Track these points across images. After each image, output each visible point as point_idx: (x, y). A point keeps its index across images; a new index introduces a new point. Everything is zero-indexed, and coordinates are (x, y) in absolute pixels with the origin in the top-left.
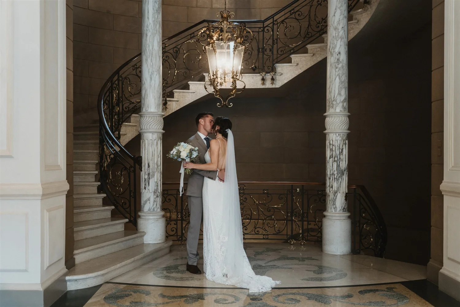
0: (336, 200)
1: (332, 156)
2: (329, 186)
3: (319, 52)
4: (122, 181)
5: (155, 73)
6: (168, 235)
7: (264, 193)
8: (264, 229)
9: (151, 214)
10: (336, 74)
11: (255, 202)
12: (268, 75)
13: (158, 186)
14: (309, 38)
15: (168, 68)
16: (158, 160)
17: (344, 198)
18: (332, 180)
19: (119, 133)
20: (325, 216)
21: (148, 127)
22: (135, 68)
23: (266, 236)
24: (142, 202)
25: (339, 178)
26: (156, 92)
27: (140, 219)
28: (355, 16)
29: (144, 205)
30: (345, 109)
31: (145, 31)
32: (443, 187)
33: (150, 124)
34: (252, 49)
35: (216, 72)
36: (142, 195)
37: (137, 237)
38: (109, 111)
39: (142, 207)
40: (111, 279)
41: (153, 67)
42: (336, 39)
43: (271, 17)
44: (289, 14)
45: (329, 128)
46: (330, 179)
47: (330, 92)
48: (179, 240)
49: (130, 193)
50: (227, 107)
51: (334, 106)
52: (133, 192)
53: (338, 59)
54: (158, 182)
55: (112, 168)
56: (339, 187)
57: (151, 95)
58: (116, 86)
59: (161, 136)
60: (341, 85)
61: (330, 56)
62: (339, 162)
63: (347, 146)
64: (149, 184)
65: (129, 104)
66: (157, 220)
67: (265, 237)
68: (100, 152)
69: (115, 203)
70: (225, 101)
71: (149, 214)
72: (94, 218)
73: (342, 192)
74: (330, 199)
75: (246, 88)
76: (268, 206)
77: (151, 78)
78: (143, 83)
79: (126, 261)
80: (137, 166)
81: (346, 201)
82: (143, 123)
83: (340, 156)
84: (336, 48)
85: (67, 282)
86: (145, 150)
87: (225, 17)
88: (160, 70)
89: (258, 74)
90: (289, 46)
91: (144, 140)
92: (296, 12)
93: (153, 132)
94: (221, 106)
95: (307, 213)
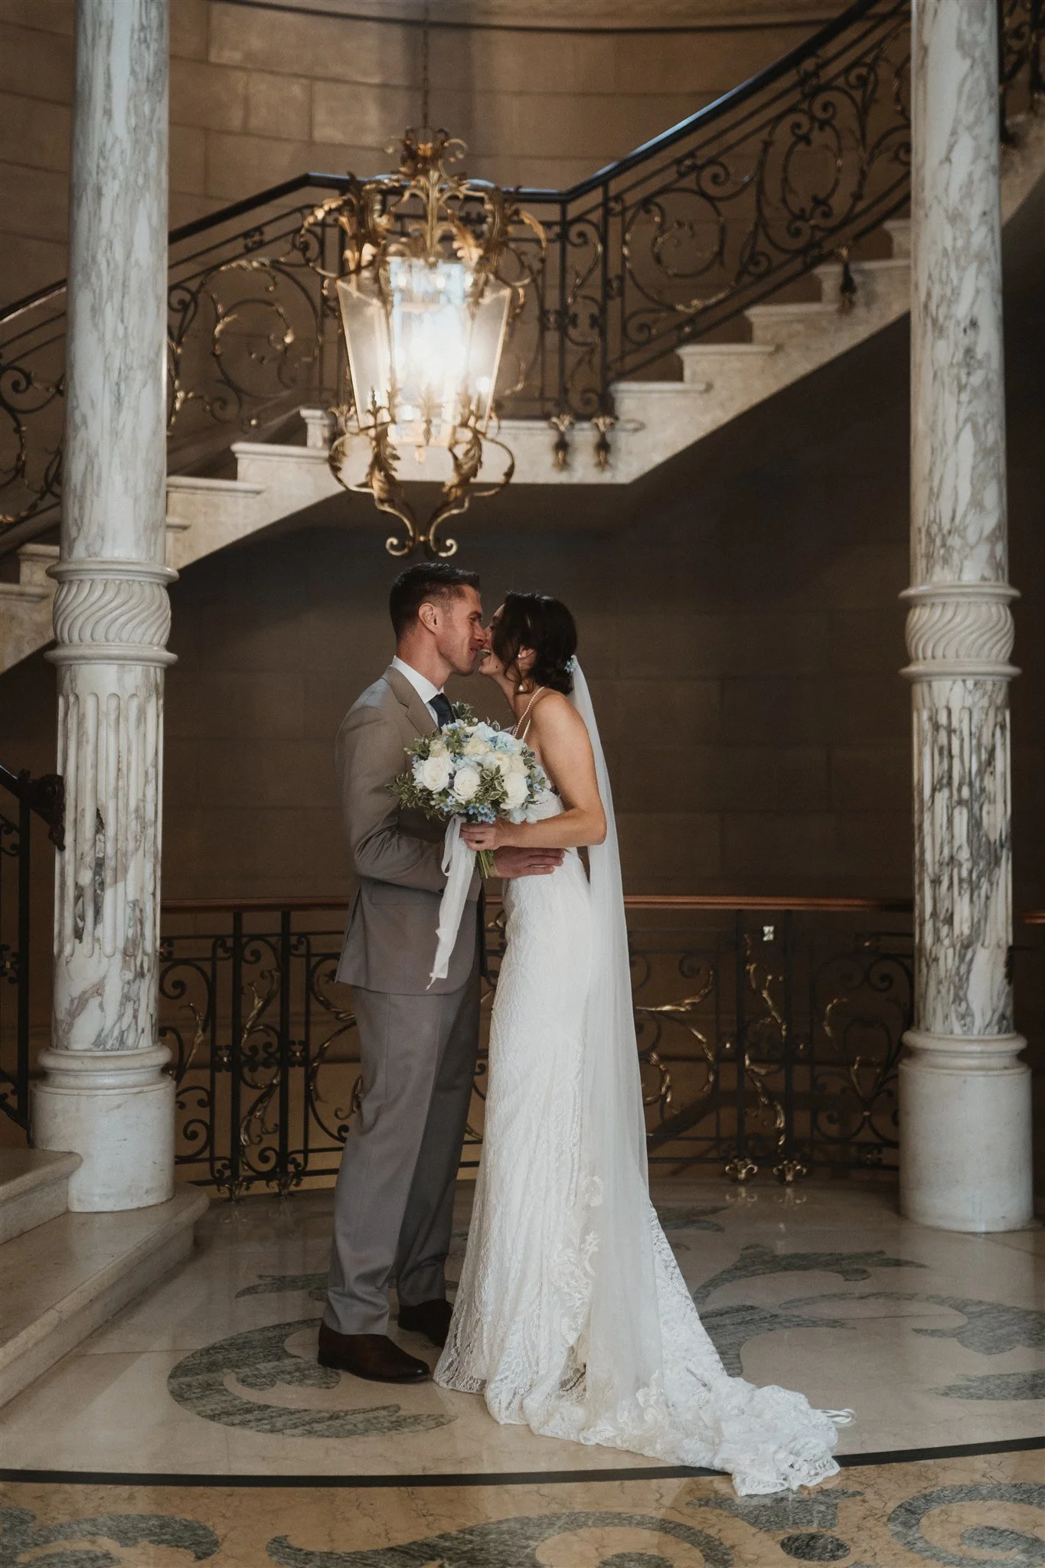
0: (968, 979)
1: (945, 781)
2: (934, 914)
3: (799, 339)
5: (139, 376)
9: (109, 1065)
10: (961, 418)
12: (583, 429)
13: (142, 923)
14: (760, 277)
16: (144, 795)
17: (1001, 970)
18: (949, 886)
20: (910, 1053)
21: (99, 634)
24: (64, 1006)
25: (978, 879)
27: (48, 1090)
29: (74, 1014)
30: (1000, 573)
31: (91, 173)
33: (110, 617)
35: (391, 397)
36: (62, 970)
37: (43, 1185)
39: (64, 1028)
41: (126, 346)
42: (957, 260)
43: (598, 182)
44: (671, 174)
45: (929, 653)
46: (936, 882)
47: (934, 495)
51: (955, 556)
52: (14, 955)
53: (969, 352)
54: (144, 904)
56: (979, 922)
57: (118, 480)
59: (160, 677)
60: (980, 464)
61: (929, 334)
62: (979, 809)
63: (1008, 736)
64: (97, 912)
66: (137, 1089)
70: (421, 528)
71: (100, 1065)
73: (994, 942)
74: (942, 973)
77: (119, 400)
78: (78, 418)
80: (38, 822)
82: (73, 615)
83: (982, 780)
84: (956, 301)
86: (79, 744)
87: (425, 155)
89: (542, 424)
90: (672, 309)
91: (77, 697)
92: (702, 168)
93: (125, 658)
94: (405, 548)
95: (810, 1039)
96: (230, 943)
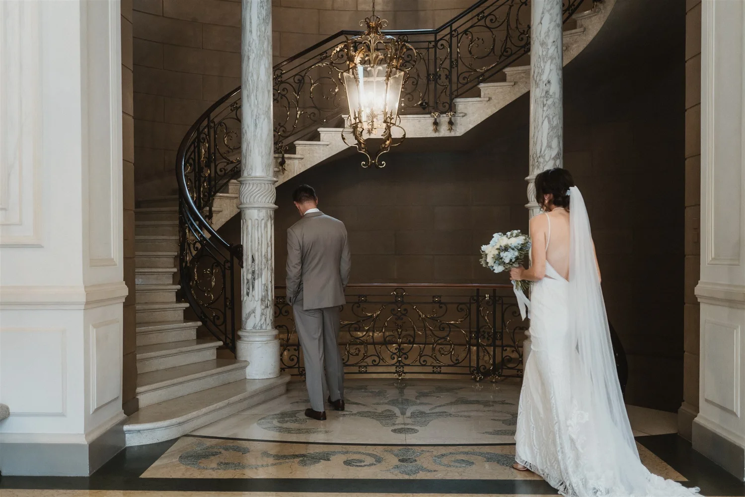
3: (524, 79)
4: (213, 284)
5: (263, 117)
6: (284, 367)
7: (434, 302)
8: (434, 358)
9: (257, 334)
11: (420, 316)
12: (443, 117)
13: (267, 291)
14: (508, 57)
15: (286, 108)
16: (267, 251)
19: (210, 210)
21: (252, 200)
22: (234, 108)
23: (437, 369)
24: (244, 316)
26: (263, 146)
27: (240, 342)
28: (580, 21)
29: (247, 319)
31: (246, 52)
32: (699, 290)
33: (254, 195)
34: (418, 76)
35: (359, 113)
36: (243, 305)
37: (235, 369)
38: (195, 174)
39: (244, 322)
40: (193, 431)
41: (258, 107)
42: (543, 59)
43: (449, 24)
44: (475, 20)
47: (535, 144)
48: (301, 374)
49: (225, 302)
50: (377, 167)
51: (541, 164)
52: (230, 301)
53: (547, 92)
54: (268, 285)
55: (197, 263)
57: (256, 151)
58: (205, 136)
59: (272, 213)
60: (551, 132)
61: (534, 87)
64: (253, 287)
65: (225, 164)
66: (267, 342)
67: (435, 370)
68: (180, 238)
69: (203, 317)
70: (373, 158)
71: (255, 334)
72: (170, 340)
75: (406, 137)
76: (440, 322)
77: (256, 125)
78: (244, 131)
79: (216, 404)
82: (244, 195)
84: (543, 74)
85: (125, 434)
86: (247, 235)
87: (373, 27)
88: (270, 111)
89: (429, 116)
90: (475, 71)
91: (246, 221)
92: (487, 16)
93: (259, 208)
94: (368, 165)
95: (502, 333)
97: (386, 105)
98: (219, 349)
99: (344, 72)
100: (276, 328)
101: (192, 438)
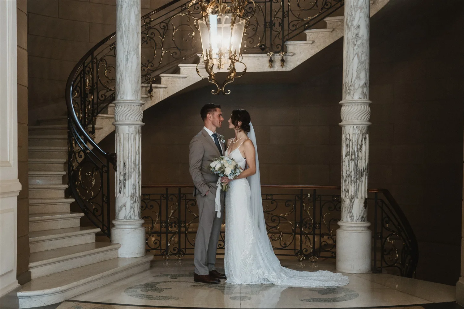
0: (352, 206)
1: (348, 154)
2: (345, 190)
3: (340, 26)
4: (93, 184)
5: (133, 53)
6: (149, 249)
7: (268, 199)
9: (127, 223)
10: (354, 53)
12: (276, 56)
13: (135, 189)
14: (328, 9)
15: (153, 48)
16: (136, 158)
17: (362, 205)
18: (349, 182)
19: (93, 127)
20: (339, 227)
21: (124, 118)
22: (113, 48)
24: (117, 209)
25: (357, 180)
26: (133, 76)
27: (114, 229)
29: (119, 211)
30: (365, 96)
31: (120, 2)
33: (126, 114)
34: (258, 23)
35: (210, 52)
36: (117, 200)
37: (110, 250)
38: (81, 99)
39: (117, 214)
40: (73, 297)
41: (129, 45)
45: (345, 120)
46: (345, 181)
47: (347, 75)
48: (162, 255)
49: (103, 198)
50: (224, 94)
51: (352, 92)
52: (106, 197)
53: (357, 35)
54: (136, 184)
55: (81, 167)
56: (356, 192)
57: (128, 80)
58: (89, 69)
59: (140, 129)
60: (360, 66)
61: (347, 31)
62: (357, 161)
63: (367, 141)
64: (124, 186)
65: (106, 91)
66: (135, 229)
68: (68, 149)
69: (86, 210)
70: (221, 87)
71: (125, 223)
72: (59, 227)
73: (360, 197)
74: (346, 205)
75: (247, 71)
76: (272, 214)
77: (127, 60)
78: (118, 64)
79: (93, 277)
80: (111, 165)
81: (365, 208)
82: (118, 114)
83: (358, 154)
84: (354, 20)
85: (18, 299)
86: (120, 145)
88: (139, 49)
89: (266, 55)
90: (302, 20)
91: (119, 134)
93: (130, 124)
94: (217, 93)
95: (320, 224)
96: (165, 196)
97: (231, 46)
98: (97, 235)
99: (199, 19)
100: (143, 219)
101: (72, 303)
